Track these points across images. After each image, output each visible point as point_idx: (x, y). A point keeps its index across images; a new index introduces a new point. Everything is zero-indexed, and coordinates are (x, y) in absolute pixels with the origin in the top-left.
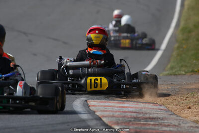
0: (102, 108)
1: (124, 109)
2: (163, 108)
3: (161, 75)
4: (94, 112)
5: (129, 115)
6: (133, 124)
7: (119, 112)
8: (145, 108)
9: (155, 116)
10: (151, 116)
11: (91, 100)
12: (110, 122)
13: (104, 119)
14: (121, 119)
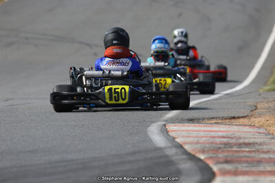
0: (184, 134)
1: (212, 134)
2: (261, 131)
3: (261, 91)
4: (174, 138)
5: (218, 140)
6: (223, 151)
7: (206, 137)
8: (238, 132)
9: (251, 141)
10: (246, 141)
11: (170, 125)
12: (193, 150)
13: (186, 147)
14: (207, 146)
